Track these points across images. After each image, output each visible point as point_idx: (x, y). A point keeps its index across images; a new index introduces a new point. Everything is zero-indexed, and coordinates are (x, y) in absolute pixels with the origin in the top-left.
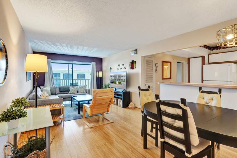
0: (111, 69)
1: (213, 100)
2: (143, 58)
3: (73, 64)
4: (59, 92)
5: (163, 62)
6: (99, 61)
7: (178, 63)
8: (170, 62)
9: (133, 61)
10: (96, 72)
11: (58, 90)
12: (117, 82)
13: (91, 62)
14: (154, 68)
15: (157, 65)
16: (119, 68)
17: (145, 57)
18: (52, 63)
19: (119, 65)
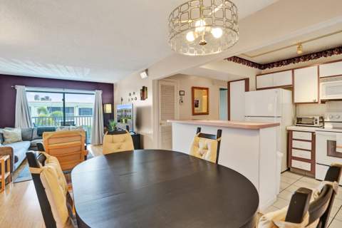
0: (122, 100)
1: (207, 149)
2: (156, 82)
3: (64, 93)
4: (37, 136)
5: (193, 88)
6: (108, 88)
7: (221, 89)
8: (207, 89)
9: (144, 87)
10: (103, 105)
11: (35, 132)
12: (124, 120)
13: (94, 90)
14: (177, 97)
15: (182, 93)
16: (130, 98)
17: (158, 80)
18: (27, 91)
19: (130, 95)
